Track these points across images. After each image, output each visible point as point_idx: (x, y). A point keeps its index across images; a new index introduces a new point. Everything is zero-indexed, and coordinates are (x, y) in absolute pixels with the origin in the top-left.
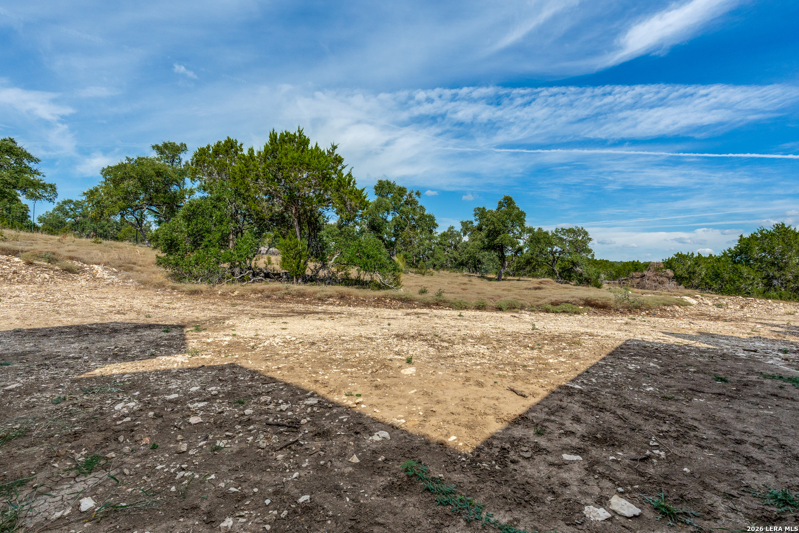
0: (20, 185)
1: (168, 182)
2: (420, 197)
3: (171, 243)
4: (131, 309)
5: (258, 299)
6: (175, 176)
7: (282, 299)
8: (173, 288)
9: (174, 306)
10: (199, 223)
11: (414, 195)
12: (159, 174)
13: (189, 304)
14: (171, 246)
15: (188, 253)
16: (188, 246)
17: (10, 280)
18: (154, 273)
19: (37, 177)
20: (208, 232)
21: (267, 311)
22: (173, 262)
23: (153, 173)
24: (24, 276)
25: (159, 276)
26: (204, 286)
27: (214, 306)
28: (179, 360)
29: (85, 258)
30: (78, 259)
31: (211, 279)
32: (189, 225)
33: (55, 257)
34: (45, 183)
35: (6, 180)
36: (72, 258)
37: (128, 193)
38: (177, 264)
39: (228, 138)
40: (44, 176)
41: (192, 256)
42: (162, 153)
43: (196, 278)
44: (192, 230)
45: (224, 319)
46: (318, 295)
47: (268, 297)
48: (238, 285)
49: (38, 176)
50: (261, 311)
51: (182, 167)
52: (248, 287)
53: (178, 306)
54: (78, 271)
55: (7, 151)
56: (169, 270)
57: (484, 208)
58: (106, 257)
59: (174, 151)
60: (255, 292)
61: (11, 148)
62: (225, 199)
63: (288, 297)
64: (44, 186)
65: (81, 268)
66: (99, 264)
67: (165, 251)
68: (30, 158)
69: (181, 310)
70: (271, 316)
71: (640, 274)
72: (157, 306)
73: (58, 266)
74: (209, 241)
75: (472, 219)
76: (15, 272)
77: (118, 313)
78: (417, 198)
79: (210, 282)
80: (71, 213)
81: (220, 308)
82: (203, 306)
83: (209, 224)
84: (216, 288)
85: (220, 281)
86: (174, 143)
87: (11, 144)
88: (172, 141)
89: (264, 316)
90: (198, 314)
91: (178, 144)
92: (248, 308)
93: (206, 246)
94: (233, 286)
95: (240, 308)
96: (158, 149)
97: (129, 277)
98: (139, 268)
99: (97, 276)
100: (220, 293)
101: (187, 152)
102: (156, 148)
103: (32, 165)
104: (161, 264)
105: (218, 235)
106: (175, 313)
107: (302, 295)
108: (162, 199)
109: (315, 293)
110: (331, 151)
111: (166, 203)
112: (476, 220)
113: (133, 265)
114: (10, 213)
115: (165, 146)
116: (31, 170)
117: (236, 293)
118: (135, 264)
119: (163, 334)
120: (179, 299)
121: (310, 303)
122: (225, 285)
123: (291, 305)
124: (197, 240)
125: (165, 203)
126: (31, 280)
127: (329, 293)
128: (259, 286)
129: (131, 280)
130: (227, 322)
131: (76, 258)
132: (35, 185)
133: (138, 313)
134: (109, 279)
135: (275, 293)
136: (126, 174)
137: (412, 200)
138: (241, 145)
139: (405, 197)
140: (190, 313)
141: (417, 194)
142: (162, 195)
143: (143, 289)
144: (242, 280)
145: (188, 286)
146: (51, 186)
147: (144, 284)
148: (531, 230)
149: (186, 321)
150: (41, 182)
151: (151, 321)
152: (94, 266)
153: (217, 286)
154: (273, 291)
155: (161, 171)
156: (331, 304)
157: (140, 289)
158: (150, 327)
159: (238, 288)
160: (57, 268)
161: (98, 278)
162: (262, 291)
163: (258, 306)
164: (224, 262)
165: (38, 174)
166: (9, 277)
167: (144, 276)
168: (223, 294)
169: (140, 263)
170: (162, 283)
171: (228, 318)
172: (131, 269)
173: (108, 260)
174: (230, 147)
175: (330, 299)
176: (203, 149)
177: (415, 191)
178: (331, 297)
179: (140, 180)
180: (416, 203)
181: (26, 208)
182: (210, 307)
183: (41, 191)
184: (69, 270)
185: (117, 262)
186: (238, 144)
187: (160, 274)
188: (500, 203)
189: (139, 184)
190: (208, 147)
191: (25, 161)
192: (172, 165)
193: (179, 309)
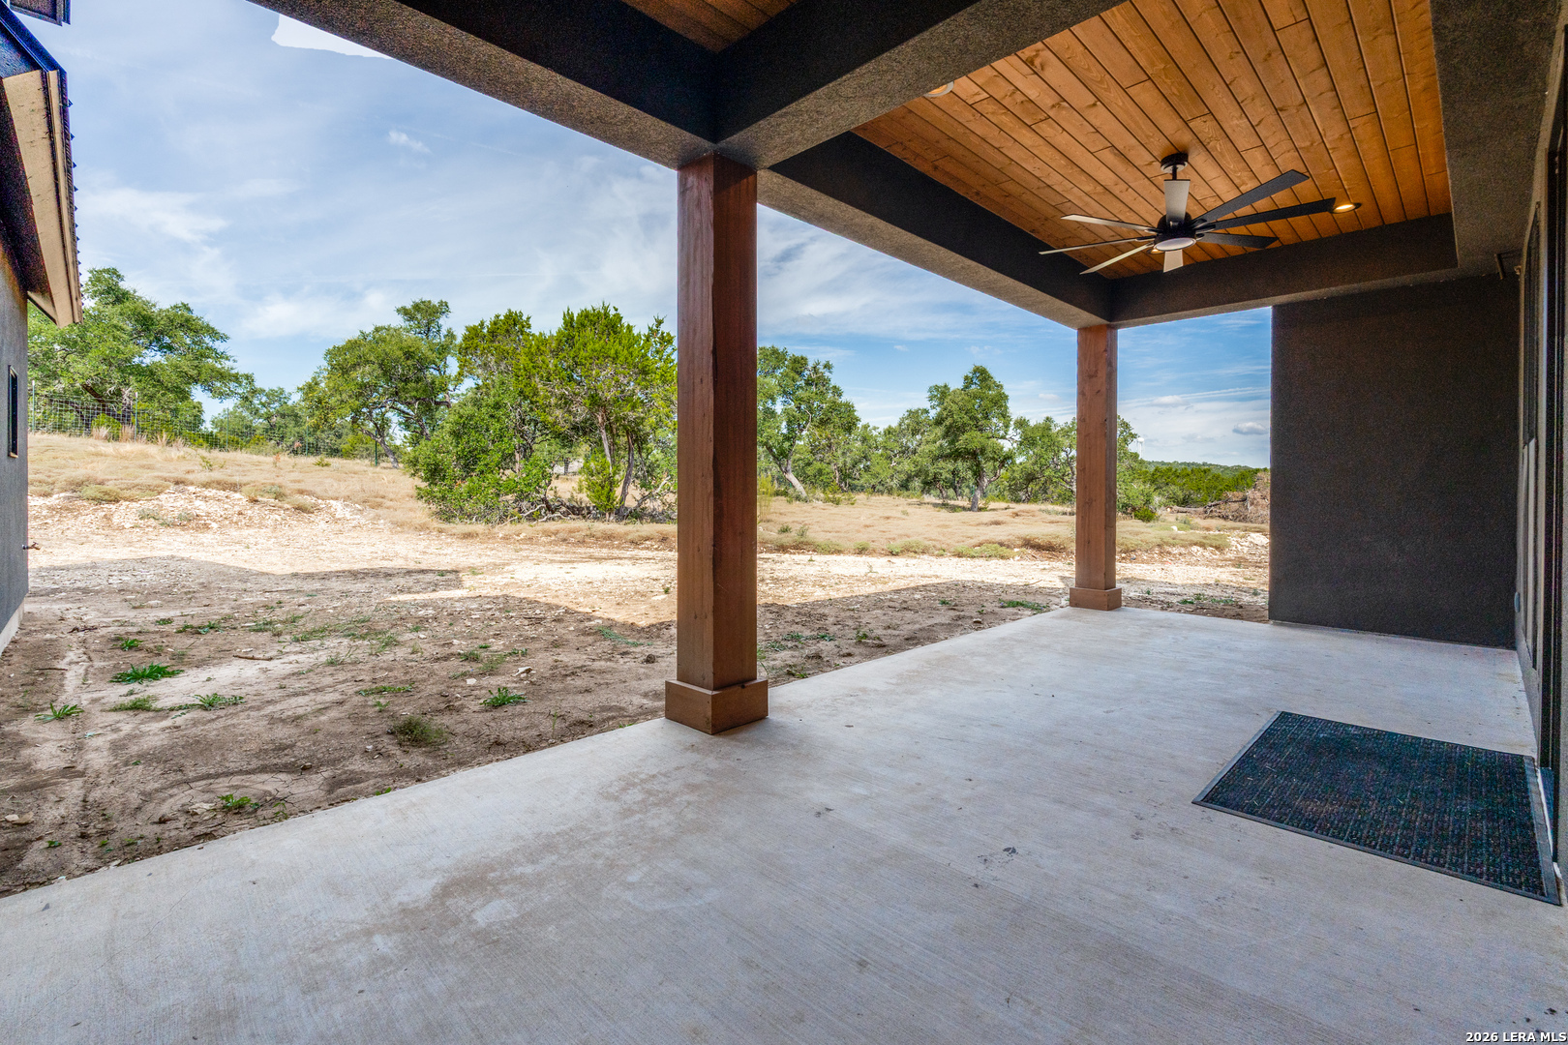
0: (203, 377)
1: (422, 365)
2: (830, 372)
3: (435, 469)
4: (397, 555)
5: (550, 543)
6: (433, 356)
7: (582, 542)
8: (440, 531)
9: (444, 552)
10: (472, 439)
11: (821, 368)
12: (409, 355)
13: (463, 550)
14: (435, 473)
15: (459, 482)
16: (458, 472)
17: (236, 523)
18: (411, 510)
19: (227, 364)
20: (484, 452)
21: (558, 557)
22: (439, 495)
23: (399, 353)
24: (250, 518)
25: (419, 514)
26: (480, 527)
27: (493, 552)
28: (457, 593)
29: (318, 490)
30: (310, 493)
31: (489, 517)
32: (458, 443)
33: (282, 490)
34: (237, 374)
35: (185, 373)
36: (301, 492)
37: (364, 386)
38: (444, 498)
39: (510, 310)
40: (235, 361)
41: (464, 487)
42: (412, 318)
43: (470, 516)
44: (463, 450)
45: (504, 565)
46: (629, 537)
47: (564, 540)
48: (525, 524)
49: (227, 362)
50: (549, 556)
51: (443, 339)
52: (539, 528)
53: (449, 552)
54: (312, 510)
55: (182, 325)
56: (434, 507)
57: (946, 386)
58: (343, 489)
59: (430, 315)
60: (547, 534)
61: (187, 320)
62: (506, 404)
63: (592, 540)
64: (236, 378)
65: (316, 505)
66: (337, 499)
67: (426, 479)
68: (214, 334)
69: (454, 556)
70: (561, 562)
71: (1240, 495)
72: (425, 552)
73: (288, 503)
74: (486, 465)
75: (927, 405)
76: (240, 513)
77: (383, 559)
78: (827, 374)
79: (488, 522)
80: (263, 411)
81: (500, 554)
82: (479, 552)
83: (485, 442)
84: (496, 530)
85: (502, 520)
86: (429, 302)
87: (186, 314)
88: (426, 298)
89: (552, 561)
90: (473, 561)
91: (435, 302)
92: (535, 554)
93: (482, 472)
94: (519, 526)
95: (524, 553)
96: (406, 314)
97: (378, 517)
98: (391, 503)
99: (337, 516)
100: (501, 535)
101: (450, 315)
102: (404, 311)
103: (219, 346)
104: (422, 497)
105: (497, 457)
106: (448, 559)
107: (610, 537)
108: (414, 393)
109: (626, 534)
110: (655, 328)
111: (419, 399)
112: (933, 407)
113: (381, 500)
114: (177, 417)
115: (417, 307)
116: (216, 353)
117: (522, 536)
118: (383, 497)
119: (438, 577)
120: (449, 545)
121: (618, 547)
122: (509, 525)
123: (592, 550)
124: (469, 462)
125: (417, 400)
126: (260, 523)
127: (644, 534)
128: (552, 526)
129: (382, 521)
130: (507, 568)
131: (307, 491)
132: (223, 376)
133: (406, 559)
134: (354, 520)
135: (573, 535)
136: (360, 357)
137: (819, 378)
138: (529, 318)
139: (806, 372)
140: (464, 559)
141: (825, 367)
142: (413, 385)
143: (402, 532)
144: (531, 518)
145: (460, 527)
146: (247, 377)
147: (400, 526)
148: (1021, 424)
149: (460, 566)
150: (233, 372)
151: (423, 566)
152: (331, 501)
153: (497, 527)
154: (570, 532)
155: (412, 349)
156: (647, 548)
157: (397, 532)
158: (423, 571)
159: (526, 529)
160: (287, 506)
161: (339, 519)
162: (556, 533)
163: (549, 552)
164: (507, 494)
165: (227, 359)
166: (235, 519)
167: (400, 516)
168: (506, 538)
169: (391, 496)
170: (424, 524)
171: (508, 564)
172: (380, 505)
173: (348, 494)
174: (513, 324)
175: (647, 542)
176: (474, 328)
177: (823, 362)
178: (647, 539)
179: (381, 365)
180: (825, 382)
181: (198, 407)
182: (488, 553)
183: (232, 385)
184: (301, 509)
185: (361, 495)
186: (524, 318)
187: (422, 512)
188: (966, 378)
189: (380, 372)
190: (482, 324)
191: (207, 339)
192: (427, 338)
193: (450, 555)
